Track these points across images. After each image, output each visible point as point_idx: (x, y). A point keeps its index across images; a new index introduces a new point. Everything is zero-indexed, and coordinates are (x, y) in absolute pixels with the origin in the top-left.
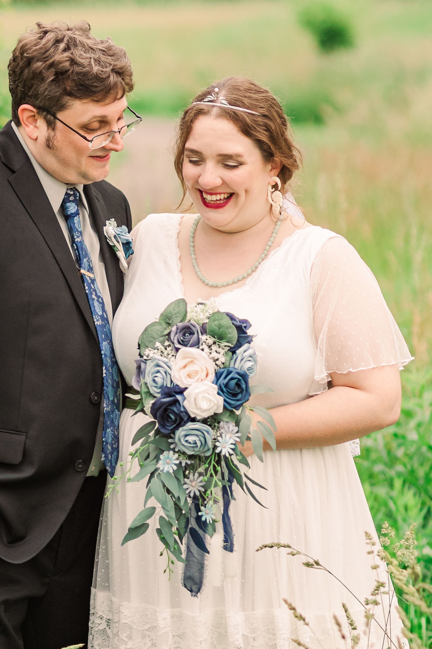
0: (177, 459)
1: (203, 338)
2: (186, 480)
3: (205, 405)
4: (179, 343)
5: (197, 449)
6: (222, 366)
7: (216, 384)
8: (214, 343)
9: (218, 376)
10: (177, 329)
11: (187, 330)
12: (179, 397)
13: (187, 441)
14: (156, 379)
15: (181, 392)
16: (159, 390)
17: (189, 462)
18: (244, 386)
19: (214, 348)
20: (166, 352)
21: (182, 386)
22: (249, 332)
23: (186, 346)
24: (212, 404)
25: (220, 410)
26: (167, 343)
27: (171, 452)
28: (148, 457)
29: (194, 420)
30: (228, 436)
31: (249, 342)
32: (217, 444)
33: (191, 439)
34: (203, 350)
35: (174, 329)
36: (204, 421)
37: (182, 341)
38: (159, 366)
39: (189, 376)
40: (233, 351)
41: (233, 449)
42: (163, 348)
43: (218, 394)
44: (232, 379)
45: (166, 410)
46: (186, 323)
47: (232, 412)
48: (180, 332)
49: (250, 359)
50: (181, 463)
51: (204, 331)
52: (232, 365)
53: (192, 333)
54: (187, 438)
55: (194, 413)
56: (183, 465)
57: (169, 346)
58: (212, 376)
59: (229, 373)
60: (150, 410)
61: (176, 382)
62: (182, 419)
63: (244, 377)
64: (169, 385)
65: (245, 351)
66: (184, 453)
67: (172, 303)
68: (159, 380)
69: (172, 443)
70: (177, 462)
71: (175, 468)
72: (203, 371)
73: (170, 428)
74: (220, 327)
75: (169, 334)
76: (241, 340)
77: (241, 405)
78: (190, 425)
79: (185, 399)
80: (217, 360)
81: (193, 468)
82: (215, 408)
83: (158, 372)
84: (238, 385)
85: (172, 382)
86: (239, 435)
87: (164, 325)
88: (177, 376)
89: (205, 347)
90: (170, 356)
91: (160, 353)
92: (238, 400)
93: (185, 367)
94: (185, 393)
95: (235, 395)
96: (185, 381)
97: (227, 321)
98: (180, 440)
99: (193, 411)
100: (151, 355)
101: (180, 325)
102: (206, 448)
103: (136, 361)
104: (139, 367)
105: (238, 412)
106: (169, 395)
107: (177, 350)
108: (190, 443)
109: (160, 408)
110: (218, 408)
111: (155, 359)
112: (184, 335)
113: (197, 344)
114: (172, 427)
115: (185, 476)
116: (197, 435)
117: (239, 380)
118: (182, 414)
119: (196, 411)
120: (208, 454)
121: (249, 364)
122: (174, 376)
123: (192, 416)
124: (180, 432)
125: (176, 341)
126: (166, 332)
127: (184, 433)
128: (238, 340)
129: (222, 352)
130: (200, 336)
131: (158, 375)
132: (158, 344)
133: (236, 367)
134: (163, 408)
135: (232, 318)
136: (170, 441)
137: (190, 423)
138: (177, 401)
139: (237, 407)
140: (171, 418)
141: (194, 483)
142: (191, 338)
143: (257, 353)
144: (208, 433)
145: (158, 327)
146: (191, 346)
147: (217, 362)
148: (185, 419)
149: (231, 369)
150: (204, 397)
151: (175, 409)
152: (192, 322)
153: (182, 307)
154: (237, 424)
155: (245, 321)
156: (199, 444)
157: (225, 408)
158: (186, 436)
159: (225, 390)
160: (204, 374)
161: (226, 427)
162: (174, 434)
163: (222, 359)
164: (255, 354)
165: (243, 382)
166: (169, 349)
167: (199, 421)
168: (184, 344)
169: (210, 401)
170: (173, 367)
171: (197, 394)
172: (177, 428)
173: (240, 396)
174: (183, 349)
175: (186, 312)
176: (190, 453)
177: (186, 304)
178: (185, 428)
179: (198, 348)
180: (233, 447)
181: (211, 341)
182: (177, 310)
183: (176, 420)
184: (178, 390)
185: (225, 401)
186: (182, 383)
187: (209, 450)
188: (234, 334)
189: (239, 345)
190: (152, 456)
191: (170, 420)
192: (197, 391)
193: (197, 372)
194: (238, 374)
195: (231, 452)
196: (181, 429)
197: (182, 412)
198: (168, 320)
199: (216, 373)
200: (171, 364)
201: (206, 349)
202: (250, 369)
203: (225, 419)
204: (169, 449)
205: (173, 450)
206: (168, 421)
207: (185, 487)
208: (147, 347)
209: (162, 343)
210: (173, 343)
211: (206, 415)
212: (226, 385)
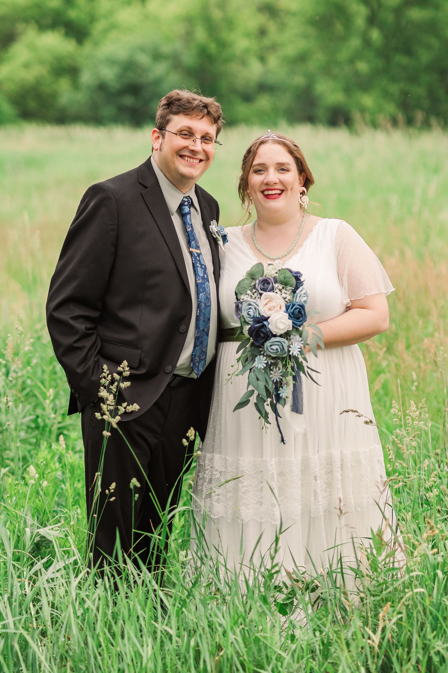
0: (266, 360)
1: (276, 285)
2: (271, 372)
3: (281, 326)
4: (261, 290)
5: (278, 353)
6: (289, 302)
7: (287, 313)
8: (283, 288)
9: (287, 308)
10: (259, 281)
11: (266, 282)
12: (265, 323)
13: (272, 349)
14: (249, 313)
15: (266, 319)
16: (251, 320)
17: (273, 361)
18: (303, 313)
19: (283, 291)
20: (254, 296)
21: (266, 316)
22: (302, 279)
23: (266, 291)
24: (286, 325)
25: (291, 329)
26: (254, 291)
27: (262, 356)
28: (247, 360)
29: (275, 336)
30: (296, 344)
31: (302, 285)
32: (290, 349)
33: (274, 347)
34: (277, 293)
35: (257, 281)
36: (281, 336)
37: (263, 288)
38: (250, 305)
39: (270, 309)
40: (294, 292)
41: (300, 352)
42: (252, 294)
43: (289, 319)
44: (296, 309)
45: (258, 331)
46: (264, 278)
47: (297, 329)
48: (261, 283)
49: (304, 295)
50: (268, 362)
51: (276, 282)
52: (294, 300)
53: (269, 283)
54: (272, 347)
55: (275, 332)
56: (269, 363)
57: (256, 292)
58: (284, 308)
59: (294, 305)
60: (247, 332)
61: (262, 314)
62: (268, 336)
63: (302, 307)
64: (258, 316)
65: (301, 291)
66: (270, 356)
67: (254, 266)
68: (251, 313)
69: (262, 351)
70: (266, 362)
71: (265, 365)
72: (278, 306)
73: (261, 342)
74: (285, 278)
75: (255, 285)
76: (298, 285)
77: (302, 324)
78: (273, 339)
79: (269, 324)
80: (286, 298)
81: (276, 365)
82: (288, 327)
83: (250, 308)
84: (300, 312)
85: (259, 314)
86: (303, 342)
87: (250, 280)
88: (262, 310)
89: (277, 291)
90: (257, 298)
91: (250, 297)
92: (300, 321)
93: (266, 304)
94: (269, 320)
95: (298, 318)
96: (267, 313)
97: (289, 274)
98: (267, 349)
99: (274, 331)
100: (245, 299)
101: (261, 279)
102: (284, 352)
103: (235, 303)
104: (237, 307)
105: (301, 329)
106: (259, 322)
107: (261, 294)
108: (274, 350)
109: (254, 330)
110: (289, 327)
111: (248, 301)
112: (264, 285)
113: (272, 290)
114: (262, 341)
115: (271, 370)
116: (278, 345)
117: (300, 309)
118: (268, 333)
119: (277, 331)
120: (285, 356)
121: (304, 299)
122: (261, 310)
123: (274, 333)
124: (268, 344)
125: (259, 289)
126: (253, 284)
127: (270, 344)
128: (296, 285)
129: (288, 293)
130: (274, 285)
131: (250, 310)
132: (249, 292)
133: (297, 301)
134: (256, 330)
135: (291, 271)
136: (260, 349)
137: (273, 338)
138: (264, 325)
139: (300, 326)
140: (261, 336)
141: (276, 374)
142: (269, 286)
143: (308, 291)
144: (284, 342)
145: (247, 281)
146: (269, 291)
147: (286, 300)
148: (270, 336)
149: (294, 303)
150: (281, 322)
151: (263, 330)
152: (268, 276)
153: (261, 268)
154: (301, 336)
155: (298, 273)
156: (279, 350)
157: (293, 327)
158: (271, 346)
159: (292, 316)
160: (279, 307)
161: (294, 338)
162: (263, 345)
163: (289, 297)
164: (307, 292)
165: (302, 309)
166: (256, 294)
167: (278, 336)
168: (265, 290)
169: (285, 323)
170: (259, 305)
171: (276, 320)
172: (265, 341)
173: (301, 319)
174: (265, 294)
175: (264, 271)
176: (274, 356)
177: (263, 266)
178: (270, 341)
179: (274, 292)
180: (300, 350)
181: (281, 287)
182: (258, 270)
183: (264, 337)
184: (264, 319)
185: (293, 322)
186: (266, 314)
187: (285, 353)
188: (294, 281)
189: (297, 288)
190: (250, 359)
191: (260, 337)
192: (276, 318)
193: (274, 307)
194: (299, 305)
195: (299, 353)
196: (268, 342)
197: (268, 332)
198: (252, 277)
199: (286, 306)
200: (258, 303)
201: (279, 292)
202: (305, 301)
203: (294, 334)
204: (260, 355)
205: (263, 355)
206: (259, 338)
207: (271, 376)
208: (242, 294)
209: (251, 291)
210: (258, 290)
211: (282, 332)
212: (293, 313)
